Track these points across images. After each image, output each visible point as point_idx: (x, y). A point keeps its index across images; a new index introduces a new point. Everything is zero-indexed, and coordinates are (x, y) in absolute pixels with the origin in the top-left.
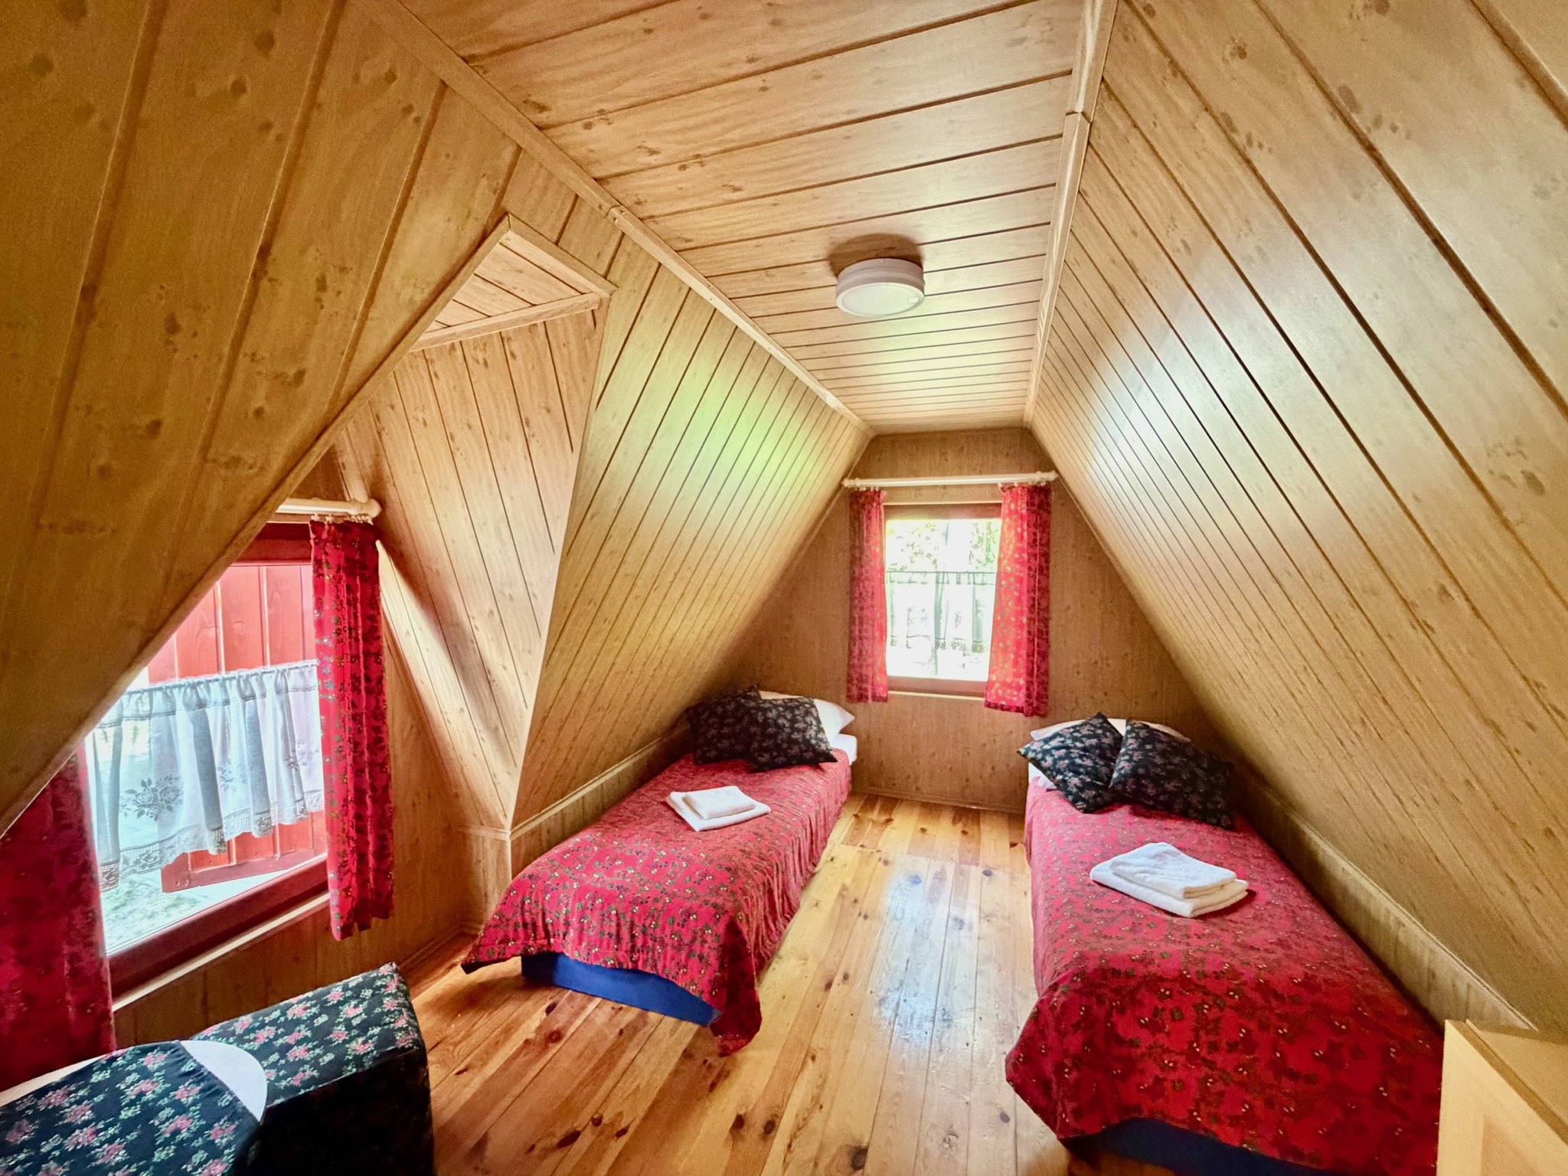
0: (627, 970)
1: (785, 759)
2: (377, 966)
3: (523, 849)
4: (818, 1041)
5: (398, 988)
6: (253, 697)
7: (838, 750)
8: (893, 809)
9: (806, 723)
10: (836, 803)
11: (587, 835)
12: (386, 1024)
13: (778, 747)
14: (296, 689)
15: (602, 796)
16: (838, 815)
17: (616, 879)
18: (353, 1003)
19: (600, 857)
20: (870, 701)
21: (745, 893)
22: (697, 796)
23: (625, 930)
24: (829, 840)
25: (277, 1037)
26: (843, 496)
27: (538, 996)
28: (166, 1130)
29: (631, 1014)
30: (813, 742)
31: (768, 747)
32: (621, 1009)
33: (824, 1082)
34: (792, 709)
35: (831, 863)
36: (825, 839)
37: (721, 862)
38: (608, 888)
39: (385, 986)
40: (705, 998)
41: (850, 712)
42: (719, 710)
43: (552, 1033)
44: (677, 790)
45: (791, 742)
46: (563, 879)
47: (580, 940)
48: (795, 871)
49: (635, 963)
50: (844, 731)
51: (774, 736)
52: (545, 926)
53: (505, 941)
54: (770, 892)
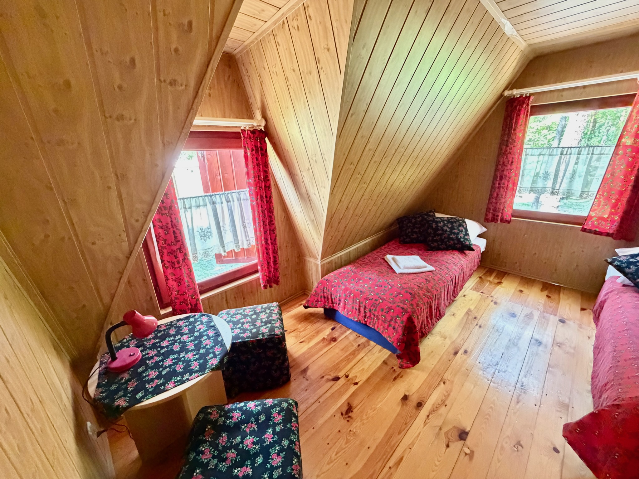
0: (362, 324)
1: (445, 246)
2: (273, 302)
3: (325, 269)
4: (447, 376)
5: (278, 312)
6: (230, 201)
7: (476, 245)
8: (503, 277)
9: (459, 230)
10: (471, 270)
11: (349, 268)
12: (272, 324)
13: (442, 240)
14: (244, 200)
15: (358, 252)
16: (470, 276)
17: (360, 287)
18: (264, 313)
19: (354, 277)
20: (499, 222)
21: (418, 305)
22: (398, 258)
23: (362, 309)
24: (464, 287)
25: (241, 319)
26: (503, 100)
27: (329, 322)
28: (204, 343)
29: (363, 340)
30: (462, 240)
31: (437, 240)
32: (359, 336)
33: (449, 395)
34: (452, 223)
35: (463, 298)
36: (462, 287)
37: (407, 290)
38: (356, 291)
39: (274, 310)
40: (395, 345)
41: (485, 227)
42: (413, 221)
43: (333, 338)
44: (390, 254)
45: (450, 239)
46: (338, 283)
47: (344, 308)
48: (444, 299)
49: (366, 322)
50: (479, 236)
51: (441, 235)
52: (332, 299)
53: (317, 301)
54: (431, 307)
